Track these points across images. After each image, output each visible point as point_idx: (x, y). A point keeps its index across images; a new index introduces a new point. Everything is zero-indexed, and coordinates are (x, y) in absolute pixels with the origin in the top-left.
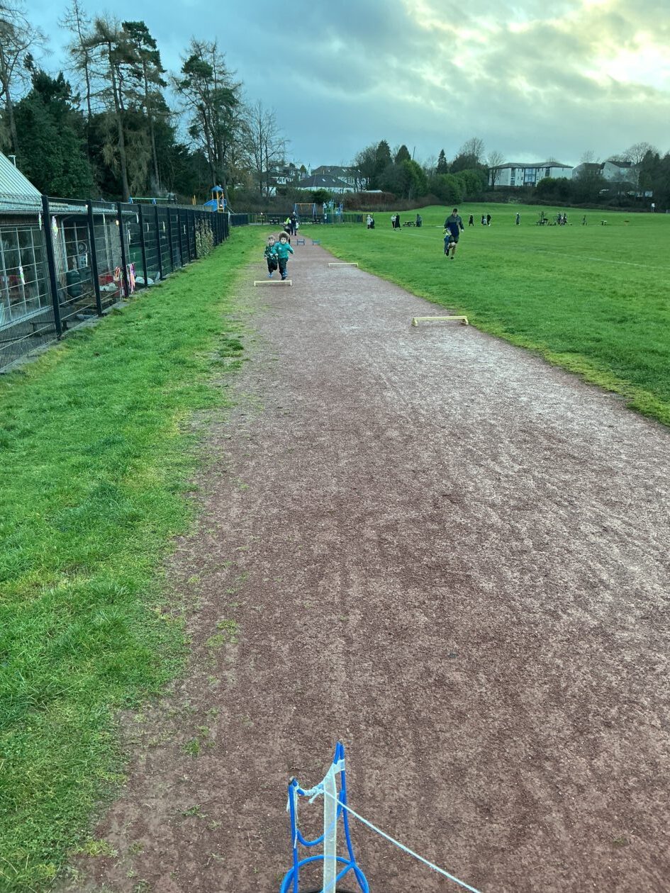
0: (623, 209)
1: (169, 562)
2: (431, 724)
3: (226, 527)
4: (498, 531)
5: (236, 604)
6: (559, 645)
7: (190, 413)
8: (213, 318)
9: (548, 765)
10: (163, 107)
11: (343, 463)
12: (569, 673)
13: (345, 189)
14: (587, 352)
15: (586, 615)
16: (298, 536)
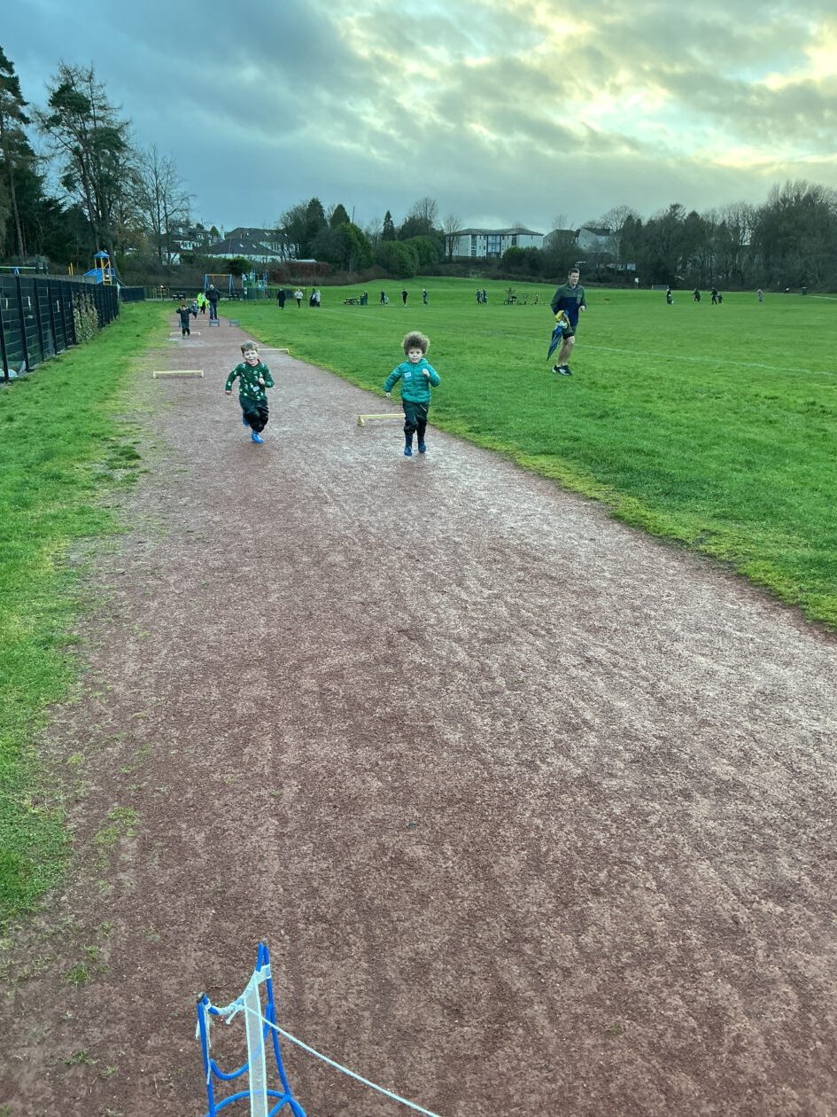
0: (602, 285)
1: (42, 739)
2: (386, 912)
3: (120, 688)
4: (465, 670)
5: (134, 787)
6: (538, 802)
7: (66, 543)
8: (98, 420)
9: (527, 948)
10: (26, 150)
11: (273, 598)
12: (551, 835)
13: (269, 257)
14: (564, 454)
15: (569, 763)
16: (216, 694)
